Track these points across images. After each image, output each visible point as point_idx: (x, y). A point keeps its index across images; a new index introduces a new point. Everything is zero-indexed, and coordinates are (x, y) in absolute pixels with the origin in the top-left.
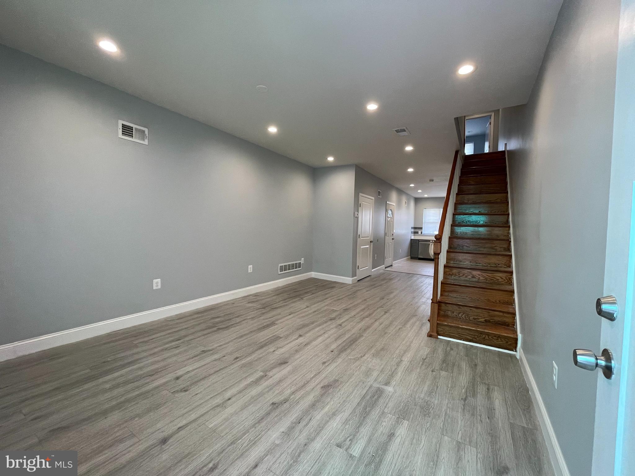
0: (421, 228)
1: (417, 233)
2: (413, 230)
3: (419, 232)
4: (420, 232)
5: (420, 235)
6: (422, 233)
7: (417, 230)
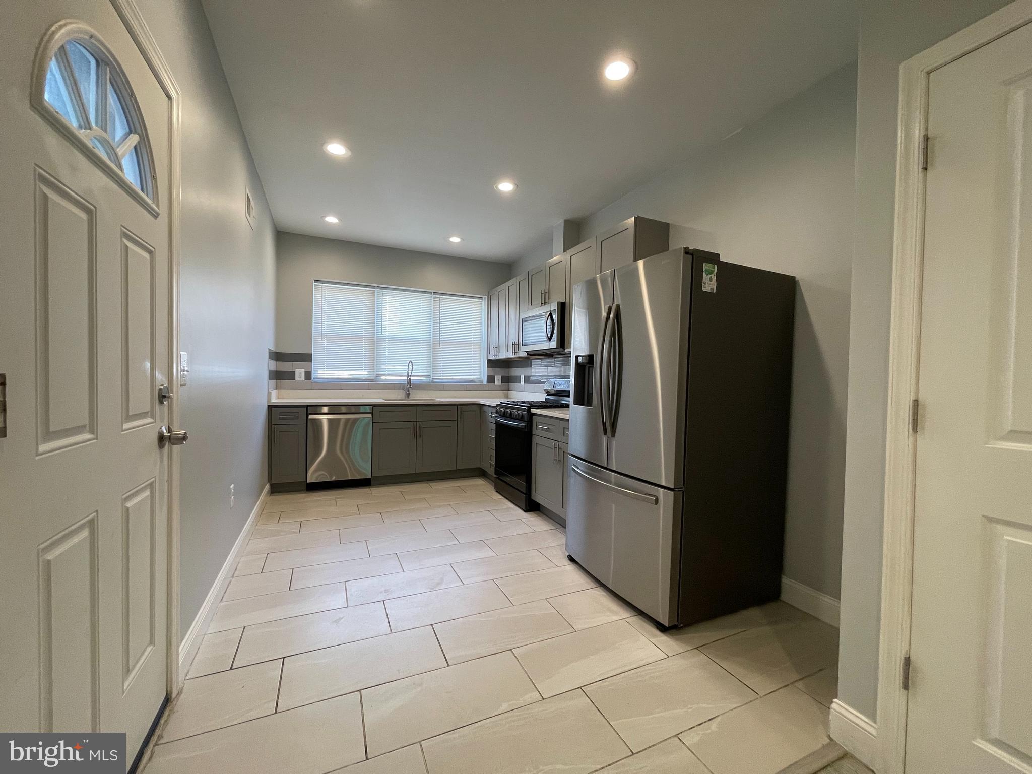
0: (306, 358)
1: (291, 375)
2: (273, 366)
3: (297, 371)
4: (303, 371)
5: (300, 387)
6: (308, 375)
7: (286, 366)
